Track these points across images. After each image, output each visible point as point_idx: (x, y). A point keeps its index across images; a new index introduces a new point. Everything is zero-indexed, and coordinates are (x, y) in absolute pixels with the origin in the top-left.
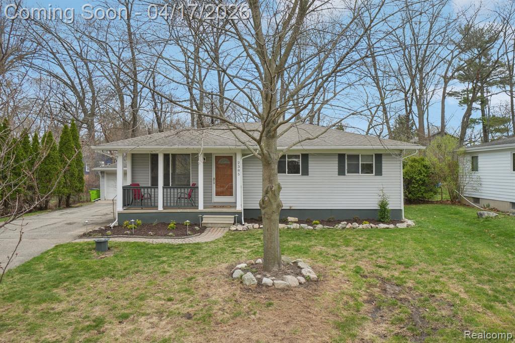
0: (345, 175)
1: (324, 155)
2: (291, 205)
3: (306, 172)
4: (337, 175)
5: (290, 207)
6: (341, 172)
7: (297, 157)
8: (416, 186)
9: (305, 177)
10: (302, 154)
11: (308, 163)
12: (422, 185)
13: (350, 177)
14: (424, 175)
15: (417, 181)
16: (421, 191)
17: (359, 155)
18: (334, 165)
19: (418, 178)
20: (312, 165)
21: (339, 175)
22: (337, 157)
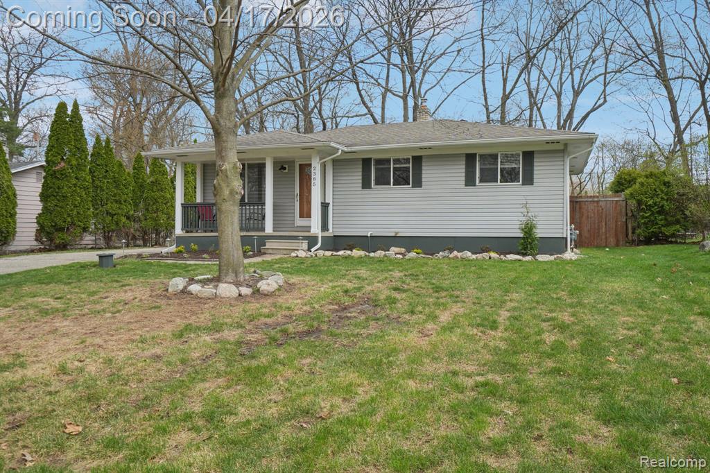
0: (475, 185)
1: (443, 157)
2: (397, 230)
3: (418, 183)
4: (463, 186)
5: (397, 233)
6: (470, 181)
7: (407, 160)
8: (648, 214)
9: (417, 190)
10: (413, 157)
11: (421, 170)
12: (659, 213)
13: (483, 189)
14: (662, 198)
15: (649, 207)
16: (657, 224)
17: (497, 155)
18: (459, 171)
19: (650, 203)
20: (428, 173)
21: (466, 185)
22: (464, 159)
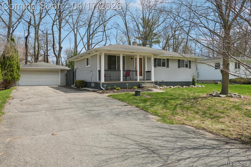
3: (168, 66)
4: (177, 68)
5: (163, 81)
6: (179, 67)
7: (165, 60)
13: (182, 69)
17: (184, 60)
18: (177, 64)
21: (178, 68)
22: (178, 61)
